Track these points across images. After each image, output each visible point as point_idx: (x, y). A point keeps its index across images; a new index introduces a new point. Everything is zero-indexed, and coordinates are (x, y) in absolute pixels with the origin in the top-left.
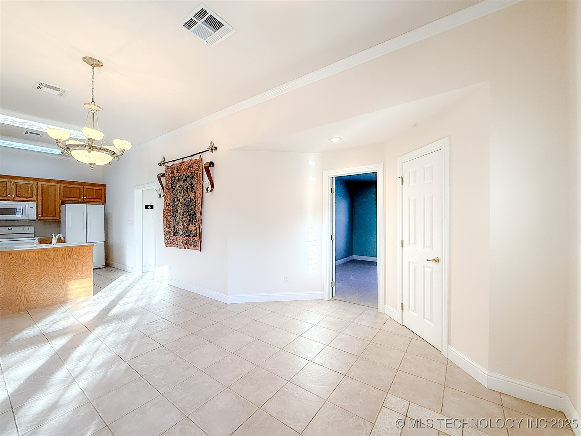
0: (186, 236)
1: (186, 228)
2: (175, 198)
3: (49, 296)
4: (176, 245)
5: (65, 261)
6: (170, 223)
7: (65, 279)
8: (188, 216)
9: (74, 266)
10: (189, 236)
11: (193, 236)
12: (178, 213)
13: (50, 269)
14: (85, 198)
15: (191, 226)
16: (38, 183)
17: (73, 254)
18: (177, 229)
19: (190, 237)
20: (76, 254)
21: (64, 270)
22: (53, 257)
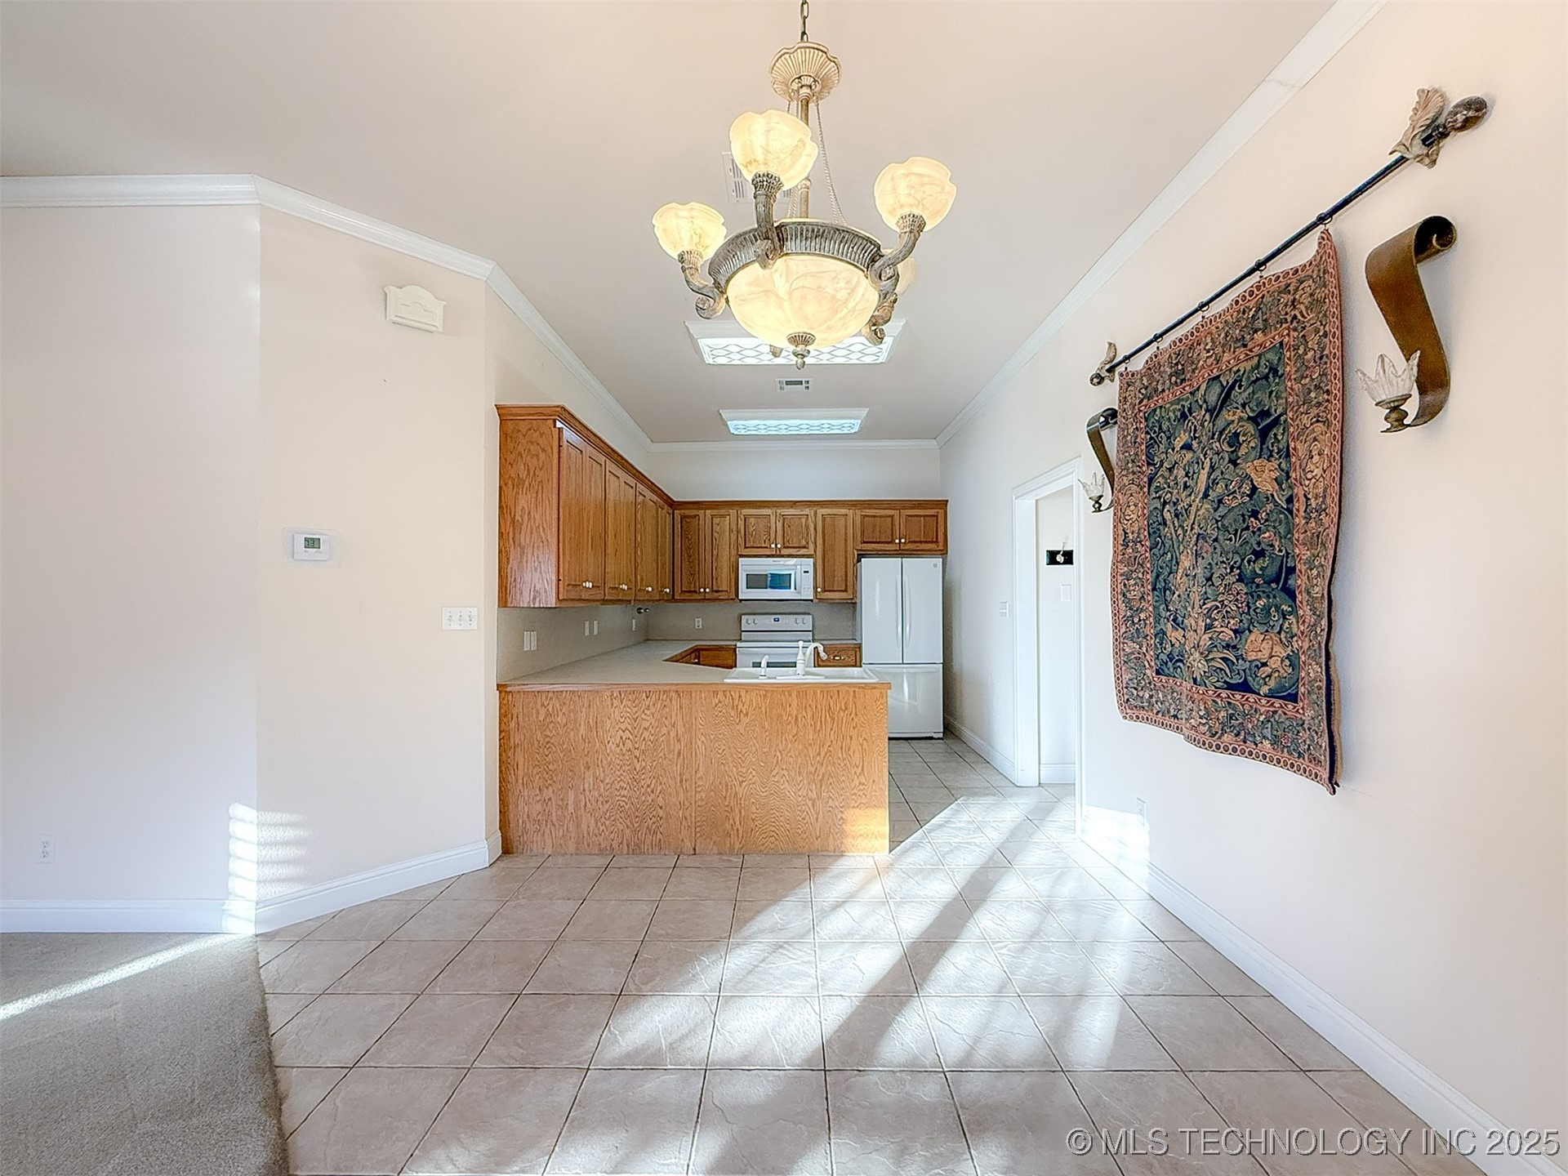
0: (1231, 687)
1: (1228, 647)
2: (1165, 503)
3: (788, 826)
4: (1167, 720)
5: (821, 727)
6: (1143, 616)
7: (821, 781)
8: (1241, 586)
9: (842, 748)
10: (1244, 687)
11: (1271, 695)
12: (1180, 571)
13: (790, 745)
14: (903, 541)
15: (1256, 636)
16: (818, 511)
17: (841, 709)
18: (1177, 645)
19: (1252, 697)
20: (846, 709)
21: (819, 754)
22: (795, 713)
